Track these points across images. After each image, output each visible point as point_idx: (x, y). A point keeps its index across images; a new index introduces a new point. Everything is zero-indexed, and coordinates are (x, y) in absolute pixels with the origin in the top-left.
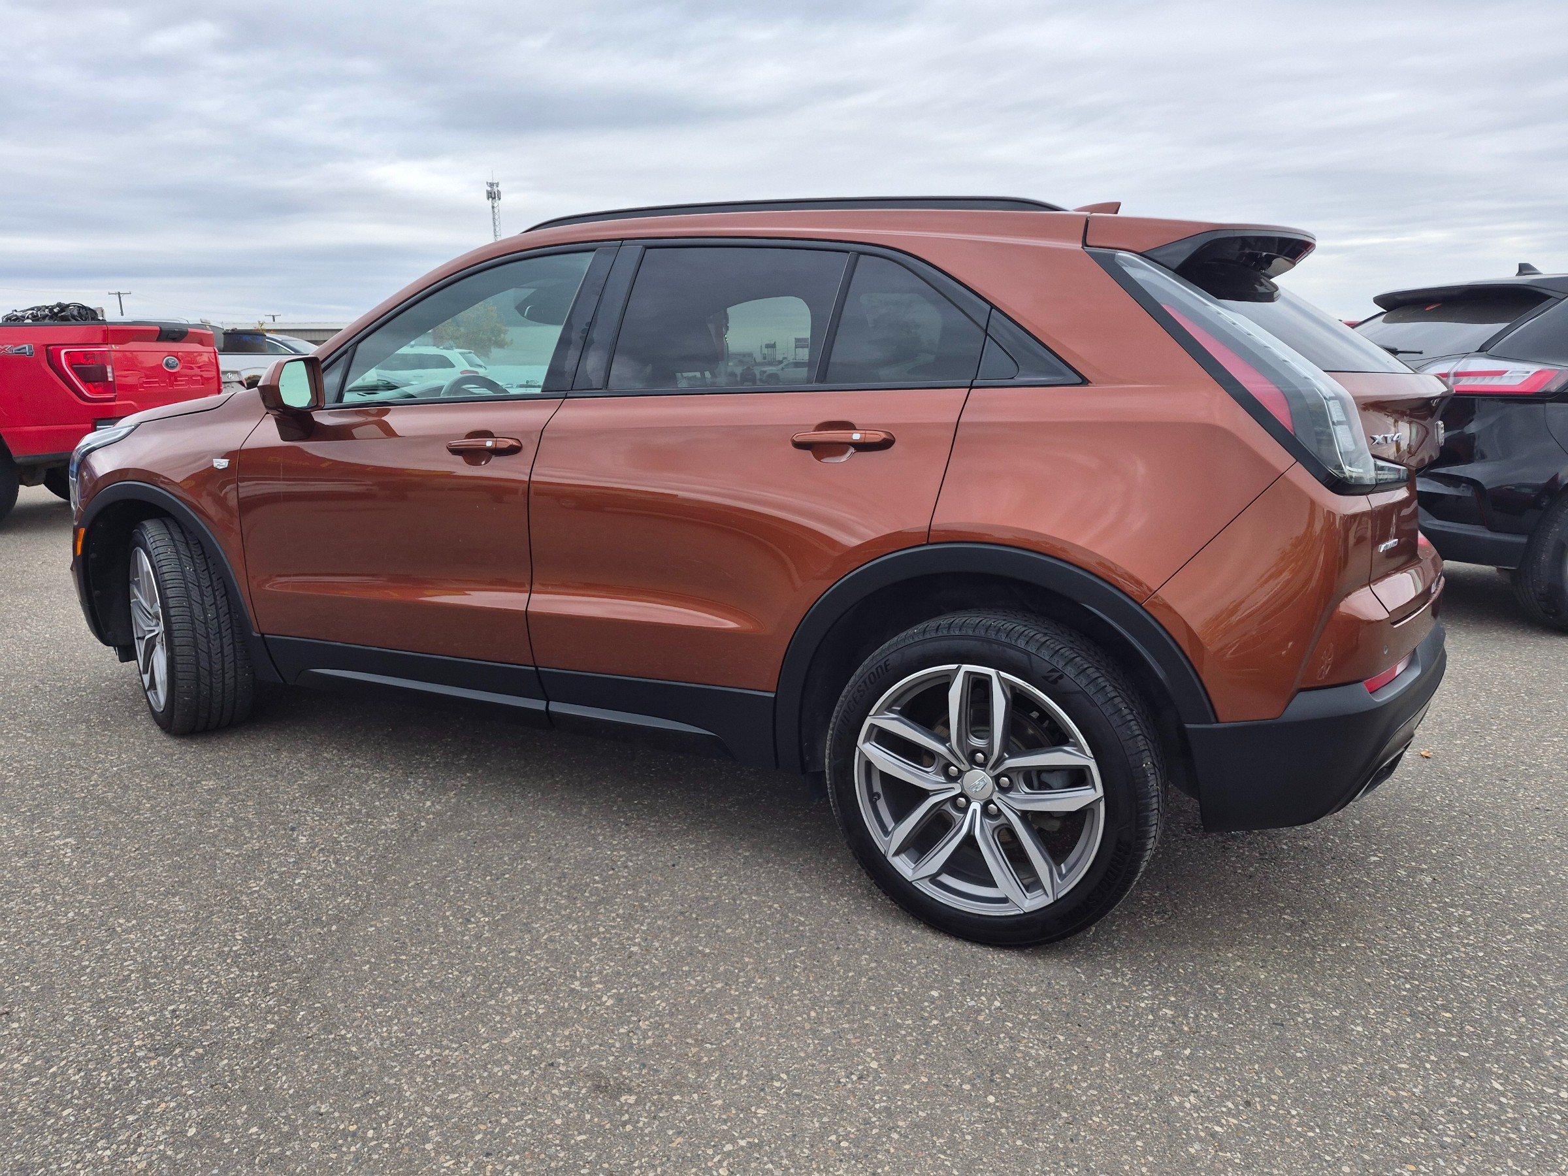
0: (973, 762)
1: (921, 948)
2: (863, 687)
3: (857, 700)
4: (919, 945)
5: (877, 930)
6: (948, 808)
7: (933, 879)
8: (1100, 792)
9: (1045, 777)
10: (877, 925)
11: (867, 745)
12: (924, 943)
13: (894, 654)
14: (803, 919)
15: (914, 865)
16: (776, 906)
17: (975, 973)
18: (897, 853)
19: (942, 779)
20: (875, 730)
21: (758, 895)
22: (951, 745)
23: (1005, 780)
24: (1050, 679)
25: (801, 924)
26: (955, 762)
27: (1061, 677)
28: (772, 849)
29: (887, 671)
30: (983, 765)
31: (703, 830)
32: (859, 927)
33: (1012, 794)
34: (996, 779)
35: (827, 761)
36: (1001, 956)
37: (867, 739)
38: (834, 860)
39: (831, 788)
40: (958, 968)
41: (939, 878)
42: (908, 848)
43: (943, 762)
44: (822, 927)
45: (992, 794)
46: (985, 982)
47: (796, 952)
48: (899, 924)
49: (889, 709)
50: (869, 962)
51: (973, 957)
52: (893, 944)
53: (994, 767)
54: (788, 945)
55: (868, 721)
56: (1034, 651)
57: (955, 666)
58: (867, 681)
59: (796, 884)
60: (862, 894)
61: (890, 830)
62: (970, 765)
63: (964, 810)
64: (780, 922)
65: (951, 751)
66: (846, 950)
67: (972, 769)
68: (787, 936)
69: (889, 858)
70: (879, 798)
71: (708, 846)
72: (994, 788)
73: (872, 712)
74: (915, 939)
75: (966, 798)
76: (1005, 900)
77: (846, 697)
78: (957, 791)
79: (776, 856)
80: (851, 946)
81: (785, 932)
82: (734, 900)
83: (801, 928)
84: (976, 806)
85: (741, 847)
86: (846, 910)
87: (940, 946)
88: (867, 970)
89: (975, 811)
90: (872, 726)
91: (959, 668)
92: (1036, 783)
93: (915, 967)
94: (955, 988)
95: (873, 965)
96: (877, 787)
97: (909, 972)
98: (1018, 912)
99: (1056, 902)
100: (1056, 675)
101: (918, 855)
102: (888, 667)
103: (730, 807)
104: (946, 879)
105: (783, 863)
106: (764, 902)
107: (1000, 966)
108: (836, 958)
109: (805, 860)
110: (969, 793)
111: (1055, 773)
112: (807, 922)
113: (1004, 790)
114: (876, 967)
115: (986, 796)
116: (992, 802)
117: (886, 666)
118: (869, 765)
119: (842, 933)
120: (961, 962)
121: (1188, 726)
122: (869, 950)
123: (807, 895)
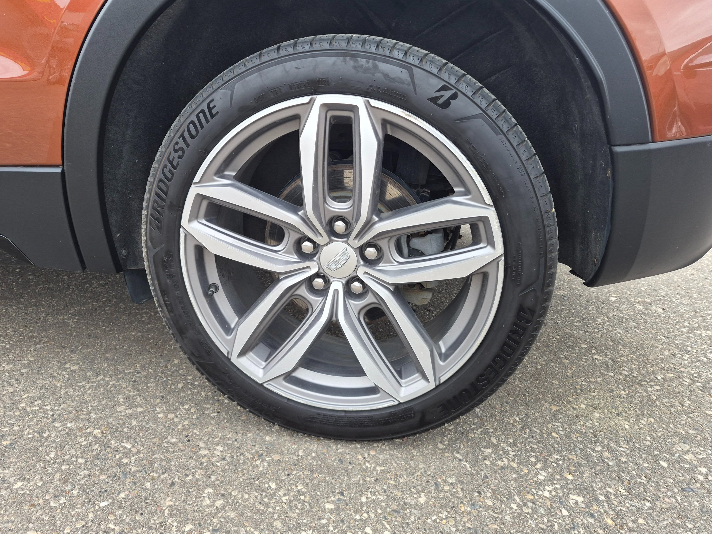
0: (332, 233)
1: (279, 461)
2: (182, 143)
3: (175, 163)
4: (276, 457)
5: (224, 445)
6: (303, 291)
7: (289, 377)
8: (500, 249)
9: (416, 243)
10: (224, 438)
11: (195, 225)
12: (282, 453)
13: (220, 91)
14: (129, 446)
15: (264, 364)
16: (97, 432)
17: (348, 486)
18: (243, 353)
19: (294, 258)
20: (205, 204)
21: (76, 419)
22: (306, 214)
23: (371, 252)
24: (441, 101)
25: (127, 453)
26: (310, 235)
27: (454, 96)
28: (107, 359)
29: (212, 116)
30: (345, 236)
31: (28, 347)
32: (202, 444)
33: (382, 266)
34: (361, 250)
35: (144, 250)
36: (372, 453)
37: (194, 216)
38: (176, 362)
39: (153, 284)
40: (328, 484)
41: (293, 374)
42: (257, 345)
43: (295, 236)
44: (154, 453)
45: (356, 269)
46: (364, 499)
47: (112, 504)
48: (249, 430)
49: (220, 172)
50: (213, 498)
51: (341, 461)
52: (245, 462)
53: (360, 235)
54: (102, 493)
55: (193, 191)
56: (417, 62)
57: (305, 99)
58: (186, 135)
59: (127, 398)
60: (207, 397)
61: (232, 326)
62: (329, 237)
63: (323, 292)
64: (97, 457)
65: (306, 220)
66: (183, 484)
67: (331, 241)
68: (102, 477)
69: (234, 359)
70: (217, 289)
71: (29, 365)
72: (358, 261)
73: (197, 179)
74: (270, 449)
75: (324, 277)
76: (373, 390)
77: (160, 162)
78: (314, 270)
79: (109, 366)
80: (190, 477)
81: (102, 470)
82: (41, 433)
83: (125, 461)
84: (337, 286)
85: (71, 360)
86: (186, 422)
87: (301, 453)
88: (211, 515)
89: (336, 291)
90: (200, 197)
91: (311, 103)
92: (405, 250)
93: (274, 495)
94: (329, 519)
95: (219, 503)
96: (213, 277)
97: (267, 505)
98: (391, 403)
99: (437, 387)
100: (448, 94)
101: (268, 350)
102: (214, 111)
103: (68, 319)
104: (304, 374)
105: (117, 372)
106: (81, 429)
107: (374, 469)
108: (168, 502)
109: (143, 367)
110: (327, 272)
111: (429, 236)
112: (134, 450)
113: (369, 262)
114: (223, 507)
115: (348, 272)
116: (357, 279)
117: (210, 109)
118: (200, 250)
119: (178, 458)
120: (329, 473)
121: (618, 149)
122: (213, 478)
123: (140, 409)
